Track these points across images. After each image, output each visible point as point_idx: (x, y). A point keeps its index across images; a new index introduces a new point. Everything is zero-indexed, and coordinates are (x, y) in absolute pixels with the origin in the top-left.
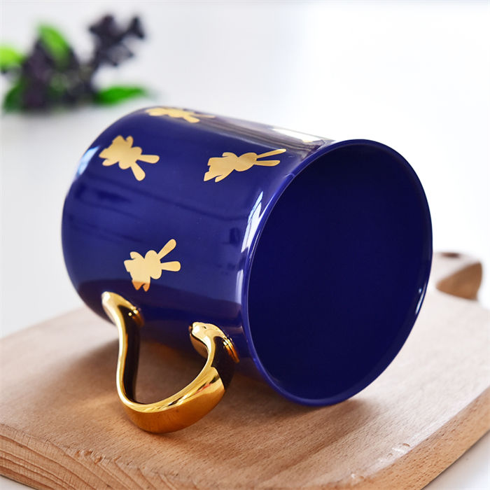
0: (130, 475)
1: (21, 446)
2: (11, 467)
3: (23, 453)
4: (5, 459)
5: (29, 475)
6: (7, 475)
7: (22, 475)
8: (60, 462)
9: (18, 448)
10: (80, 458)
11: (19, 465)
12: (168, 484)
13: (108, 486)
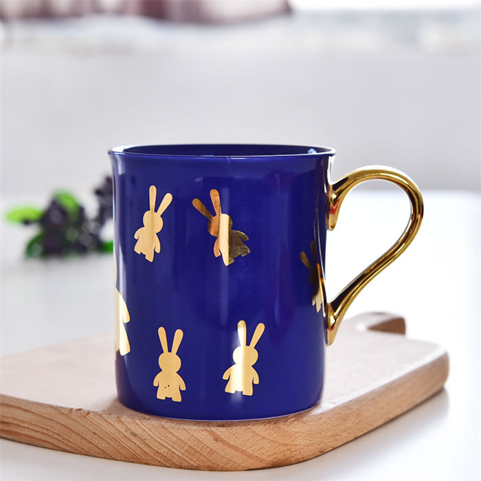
0: (112, 422)
1: (26, 411)
2: (18, 430)
3: (28, 416)
4: (13, 424)
5: (32, 434)
6: (15, 438)
7: (27, 435)
8: (56, 419)
9: (24, 413)
10: (72, 414)
11: (25, 427)
12: (141, 425)
13: (95, 433)
